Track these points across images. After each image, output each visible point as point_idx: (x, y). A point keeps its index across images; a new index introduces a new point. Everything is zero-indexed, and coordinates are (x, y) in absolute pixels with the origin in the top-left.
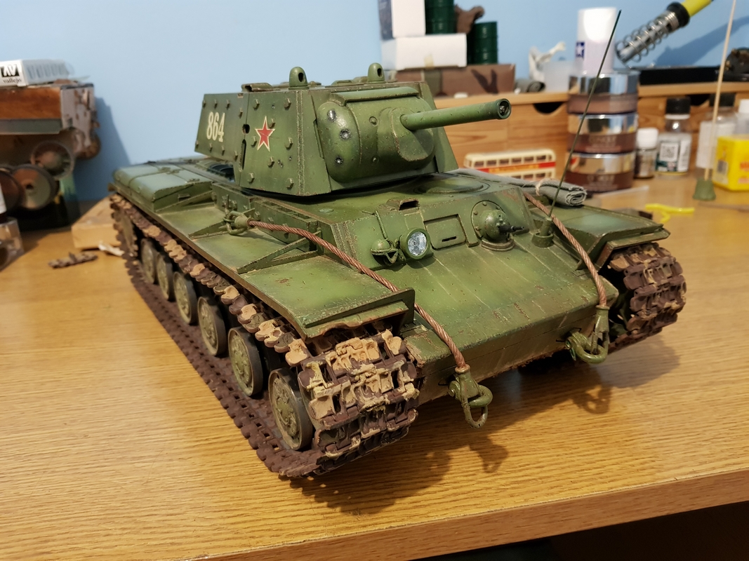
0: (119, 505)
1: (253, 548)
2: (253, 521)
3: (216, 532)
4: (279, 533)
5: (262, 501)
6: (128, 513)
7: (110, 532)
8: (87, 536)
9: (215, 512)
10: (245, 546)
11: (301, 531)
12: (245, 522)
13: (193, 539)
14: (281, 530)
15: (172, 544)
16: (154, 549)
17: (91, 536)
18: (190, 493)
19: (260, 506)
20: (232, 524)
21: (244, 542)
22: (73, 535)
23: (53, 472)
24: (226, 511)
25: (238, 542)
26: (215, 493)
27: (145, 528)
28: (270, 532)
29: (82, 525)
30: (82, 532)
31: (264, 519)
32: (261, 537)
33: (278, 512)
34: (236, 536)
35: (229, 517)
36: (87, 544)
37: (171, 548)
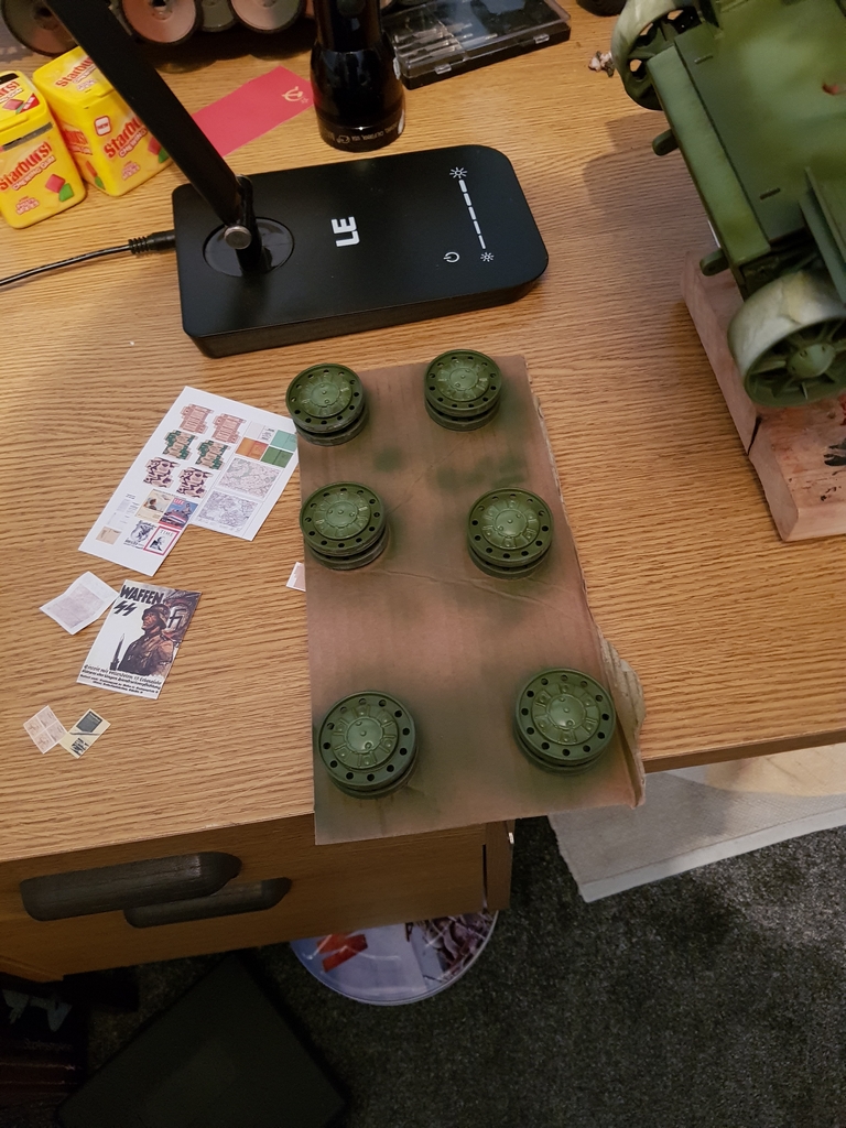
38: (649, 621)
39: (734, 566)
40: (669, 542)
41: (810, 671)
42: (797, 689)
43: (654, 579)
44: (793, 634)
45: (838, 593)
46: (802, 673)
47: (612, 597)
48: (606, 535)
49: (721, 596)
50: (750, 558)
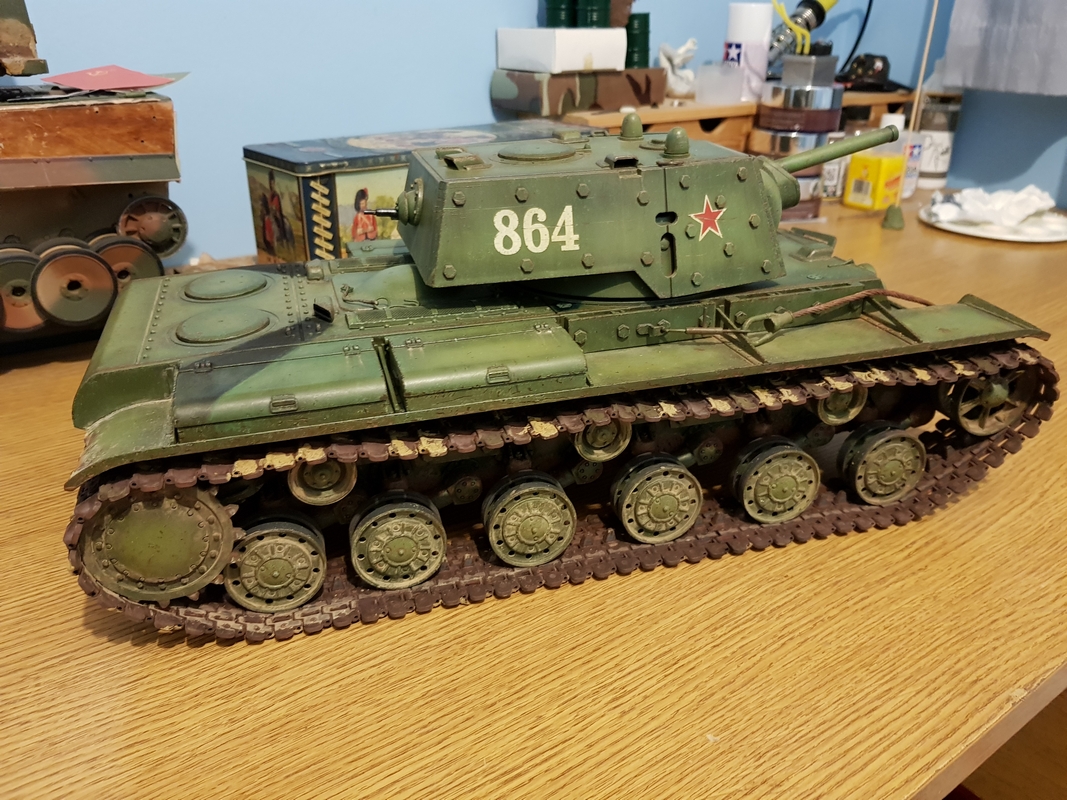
38: (650, 756)
39: (698, 665)
40: (617, 665)
41: (846, 740)
42: (849, 763)
43: (625, 707)
44: (802, 708)
46: (841, 744)
47: (590, 746)
48: (544, 681)
49: (706, 699)
50: (707, 652)
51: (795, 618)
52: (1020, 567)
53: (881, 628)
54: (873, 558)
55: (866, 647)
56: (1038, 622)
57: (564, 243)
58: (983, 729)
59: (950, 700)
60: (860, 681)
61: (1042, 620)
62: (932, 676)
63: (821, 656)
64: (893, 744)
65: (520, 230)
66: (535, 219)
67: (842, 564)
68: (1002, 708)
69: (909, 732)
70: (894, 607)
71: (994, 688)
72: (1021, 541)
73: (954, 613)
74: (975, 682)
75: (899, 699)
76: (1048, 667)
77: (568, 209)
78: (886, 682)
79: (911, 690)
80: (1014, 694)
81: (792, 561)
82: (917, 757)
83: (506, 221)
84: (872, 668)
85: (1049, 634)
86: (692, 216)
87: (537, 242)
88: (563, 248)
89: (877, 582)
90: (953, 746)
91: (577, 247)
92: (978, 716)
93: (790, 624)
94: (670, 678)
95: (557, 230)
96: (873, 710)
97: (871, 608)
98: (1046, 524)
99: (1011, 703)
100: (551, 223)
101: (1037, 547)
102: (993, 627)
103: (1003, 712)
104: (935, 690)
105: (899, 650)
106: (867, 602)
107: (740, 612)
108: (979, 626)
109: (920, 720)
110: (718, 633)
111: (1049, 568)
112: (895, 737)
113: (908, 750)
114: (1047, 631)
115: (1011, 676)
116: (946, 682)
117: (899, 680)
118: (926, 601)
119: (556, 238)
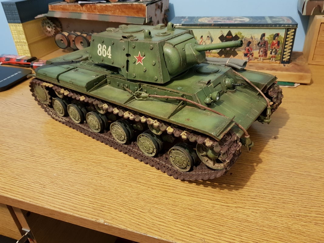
0: (128, 200)
1: (162, 238)
2: (166, 226)
3: (153, 226)
4: (173, 236)
5: (172, 219)
6: (129, 205)
7: (122, 211)
8: (114, 210)
9: (155, 217)
10: (160, 236)
11: (181, 239)
12: (163, 226)
13: (145, 226)
14: (174, 235)
15: (138, 224)
16: (132, 224)
17: (116, 210)
18: (150, 205)
19: (171, 221)
20: (159, 225)
21: (160, 234)
22: (111, 207)
23: (113, 178)
24: (159, 218)
25: (159, 233)
26: (158, 208)
27: (132, 214)
28: (170, 234)
29: (115, 205)
30: (114, 207)
31: (170, 228)
32: (167, 235)
33: (176, 226)
34: (159, 230)
35: (159, 221)
36: (114, 213)
37: (137, 226)
38: (46, 169)
40: (71, 155)
44: (72, 184)
45: (95, 179)
48: (61, 149)
49: (67, 170)
50: (85, 165)
51: (109, 173)
52: (175, 210)
53: (115, 188)
54: (150, 178)
55: (104, 187)
56: (143, 219)
57: (109, 56)
58: (81, 216)
59: (90, 208)
60: (88, 190)
61: (145, 220)
62: (98, 202)
63: (95, 181)
64: (67, 201)
65: (102, 50)
66: (104, 48)
67: (142, 173)
68: (92, 218)
69: (72, 203)
70: (127, 188)
71: (101, 215)
72: (193, 207)
73: (133, 200)
74: (101, 211)
75: (85, 198)
76: (119, 225)
77: (110, 47)
78: (90, 194)
79: (90, 200)
80: (100, 220)
81: (136, 165)
82: (64, 207)
83: (100, 46)
84: (95, 191)
85: (138, 223)
86: (135, 57)
87: (104, 54)
88: (109, 57)
89: (138, 182)
90: (71, 212)
91: (110, 58)
92: (86, 214)
93: (105, 173)
94: (72, 163)
95: (108, 52)
96: (78, 195)
97: (123, 184)
98: (212, 212)
99: (96, 220)
100: (107, 50)
101: (193, 212)
102: (133, 210)
103: (91, 219)
104: (93, 204)
105: (107, 193)
106: (126, 182)
107: (103, 164)
108: (130, 206)
109: (78, 204)
110: (93, 164)
111: (182, 217)
112: (70, 201)
113: (66, 204)
114: (139, 222)
115: (108, 218)
116: (98, 205)
117: (93, 197)
118: (135, 193)
119: (108, 54)
